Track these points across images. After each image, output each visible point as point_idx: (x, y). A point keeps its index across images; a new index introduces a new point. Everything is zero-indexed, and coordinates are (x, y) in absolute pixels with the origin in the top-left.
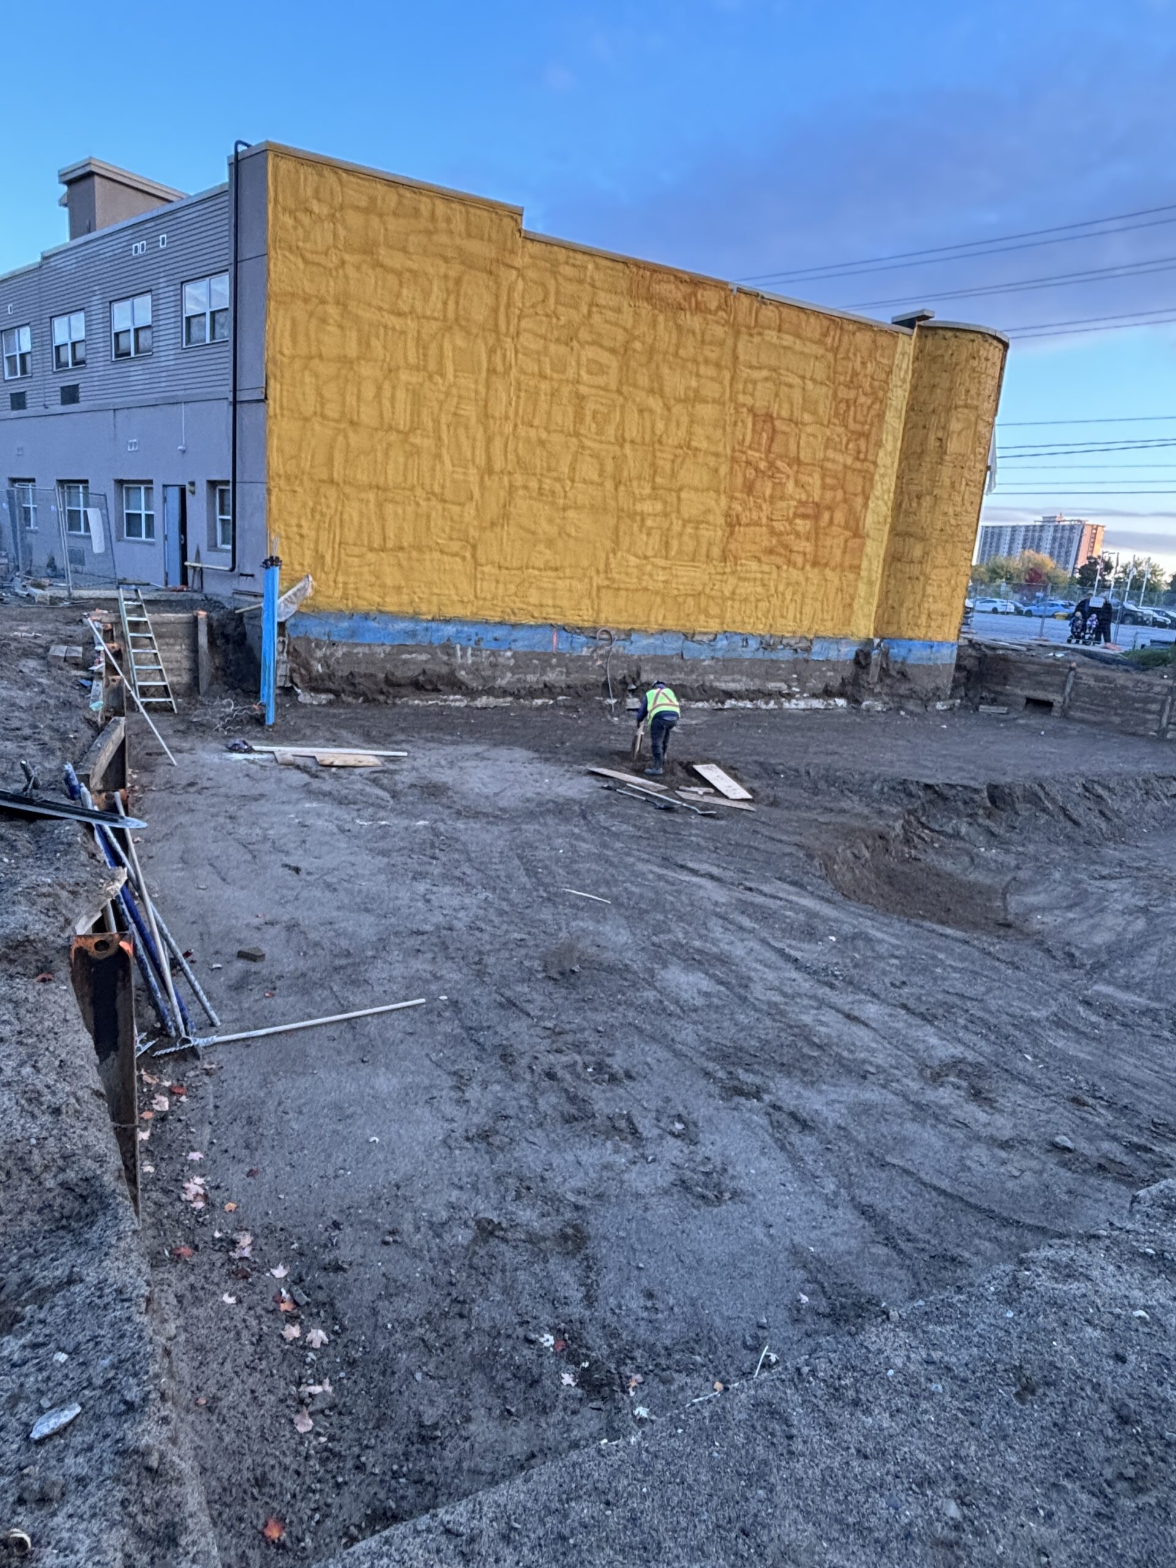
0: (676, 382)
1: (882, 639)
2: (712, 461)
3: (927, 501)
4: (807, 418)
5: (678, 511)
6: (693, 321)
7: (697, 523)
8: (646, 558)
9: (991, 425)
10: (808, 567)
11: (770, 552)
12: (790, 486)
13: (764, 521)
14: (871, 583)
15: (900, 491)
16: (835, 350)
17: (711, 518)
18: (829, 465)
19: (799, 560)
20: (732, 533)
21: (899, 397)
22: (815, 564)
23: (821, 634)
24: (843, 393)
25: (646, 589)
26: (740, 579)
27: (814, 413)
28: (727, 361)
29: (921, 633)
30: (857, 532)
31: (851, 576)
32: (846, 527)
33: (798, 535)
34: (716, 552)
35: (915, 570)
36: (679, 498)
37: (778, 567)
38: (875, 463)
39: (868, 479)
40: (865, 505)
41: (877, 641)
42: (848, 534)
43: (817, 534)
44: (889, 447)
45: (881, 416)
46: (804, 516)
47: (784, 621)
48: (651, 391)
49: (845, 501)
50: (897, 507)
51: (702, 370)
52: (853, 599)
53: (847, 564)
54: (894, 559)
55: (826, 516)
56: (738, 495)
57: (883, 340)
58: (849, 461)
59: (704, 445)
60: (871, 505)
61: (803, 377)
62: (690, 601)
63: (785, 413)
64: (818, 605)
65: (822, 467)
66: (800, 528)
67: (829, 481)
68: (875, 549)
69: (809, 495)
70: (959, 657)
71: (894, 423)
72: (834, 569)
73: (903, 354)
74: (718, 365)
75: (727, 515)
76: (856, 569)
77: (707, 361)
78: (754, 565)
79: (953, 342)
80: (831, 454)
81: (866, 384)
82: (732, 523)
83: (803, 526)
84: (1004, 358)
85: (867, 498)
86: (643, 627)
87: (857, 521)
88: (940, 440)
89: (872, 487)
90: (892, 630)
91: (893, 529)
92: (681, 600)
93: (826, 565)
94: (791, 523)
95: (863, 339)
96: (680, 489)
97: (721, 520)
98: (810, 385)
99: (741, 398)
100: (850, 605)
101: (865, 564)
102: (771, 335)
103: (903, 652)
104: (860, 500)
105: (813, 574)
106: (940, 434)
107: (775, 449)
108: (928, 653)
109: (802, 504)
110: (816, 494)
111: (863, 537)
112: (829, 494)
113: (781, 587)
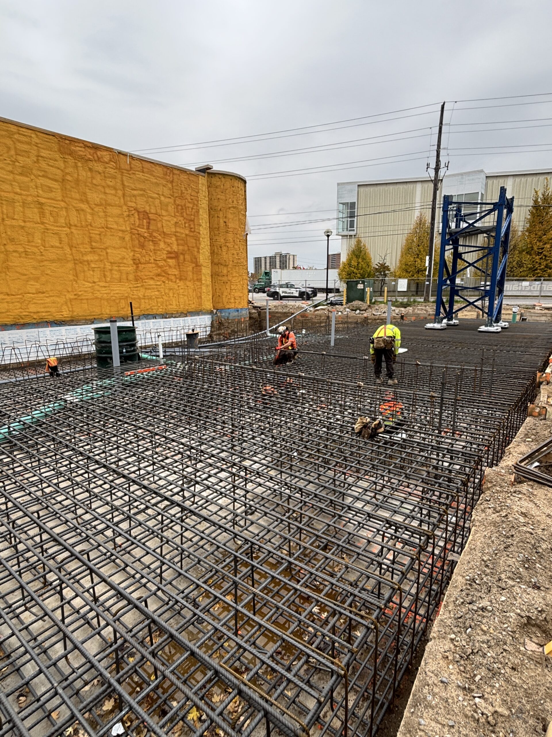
0: (94, 197)
1: (217, 310)
2: (120, 234)
3: (224, 249)
4: (164, 213)
5: (108, 259)
6: (99, 167)
7: (119, 264)
8: (94, 282)
9: (245, 216)
10: (178, 281)
11: (159, 275)
12: (162, 245)
13: (152, 261)
14: (207, 286)
15: (212, 245)
16: (172, 182)
17: (125, 261)
18: (178, 234)
19: (173, 278)
20: (138, 267)
21: (204, 204)
22: (181, 279)
23: (189, 310)
24: (178, 202)
25: (97, 298)
26: (146, 289)
27: (167, 211)
28: (119, 185)
29: (232, 306)
30: (197, 265)
31: (198, 283)
32: (192, 262)
33: (170, 267)
34: (131, 277)
35: (225, 279)
36: (107, 253)
37: (164, 282)
38: (199, 233)
39: (197, 239)
40: (198, 252)
41: (215, 311)
42: (194, 265)
43: (179, 266)
44: (204, 225)
45: (198, 212)
46: (171, 258)
47: (171, 307)
49: (189, 249)
50: (212, 253)
51: (108, 191)
52: (201, 293)
53: (195, 278)
54: (214, 275)
55: (181, 257)
56: (137, 249)
57: (192, 178)
58: (187, 232)
59: (115, 226)
60: (201, 251)
61: (158, 194)
62: (123, 301)
63: (153, 211)
64: (186, 298)
65: (176, 236)
66: (171, 264)
67: (180, 242)
68: (206, 271)
69: (171, 248)
70: (249, 313)
71: (204, 216)
72: (190, 281)
73: (203, 184)
74: (115, 189)
75: (134, 260)
76: (200, 280)
77: (109, 186)
78: (152, 282)
79: (223, 179)
80: (178, 230)
81: (189, 198)
82: (137, 263)
83: (172, 262)
84: (245, 187)
85: (199, 249)
86: (100, 317)
87: (196, 259)
88: (225, 222)
89: (200, 244)
90: (220, 306)
91: (212, 262)
92: (117, 301)
93: (186, 279)
94: (165, 260)
95: (183, 177)
96: (106, 248)
97: (131, 262)
98: (162, 198)
99: (130, 204)
100: (201, 297)
101: (203, 278)
102: (140, 175)
103: (227, 314)
104: (196, 249)
105: (181, 284)
106: (225, 220)
107: (151, 227)
108: (236, 314)
109: (169, 253)
110: (175, 248)
111: (200, 266)
112: (181, 248)
113: (167, 291)
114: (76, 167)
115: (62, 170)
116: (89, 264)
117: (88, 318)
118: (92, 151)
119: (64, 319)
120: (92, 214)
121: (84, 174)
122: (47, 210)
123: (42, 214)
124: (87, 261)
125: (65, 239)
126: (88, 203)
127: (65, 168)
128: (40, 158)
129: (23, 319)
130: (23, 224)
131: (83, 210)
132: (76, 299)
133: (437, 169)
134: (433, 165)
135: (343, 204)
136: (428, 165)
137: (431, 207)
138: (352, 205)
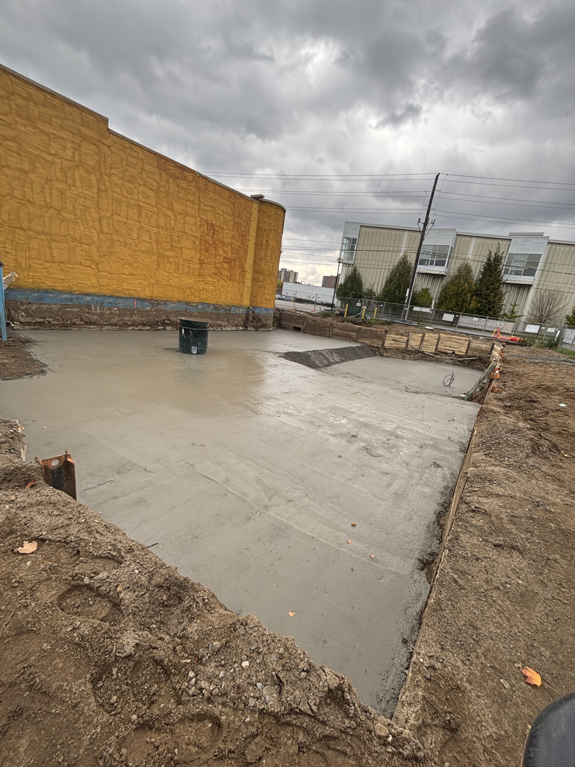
0: (178, 207)
1: (253, 307)
2: (193, 239)
3: (264, 261)
4: (225, 227)
5: (182, 256)
6: (184, 184)
7: (189, 261)
8: (170, 273)
9: (281, 237)
10: (228, 281)
11: (215, 274)
12: (221, 252)
13: (212, 263)
14: (248, 288)
15: (255, 257)
16: (234, 204)
17: (194, 260)
18: (233, 245)
19: (225, 278)
20: (202, 266)
21: (254, 224)
22: (230, 280)
23: (234, 304)
24: (237, 220)
25: (171, 285)
26: (206, 283)
27: (227, 225)
28: (196, 201)
29: (263, 305)
30: (244, 271)
31: (242, 285)
32: (240, 268)
33: (224, 269)
34: (196, 273)
35: (261, 284)
36: (182, 252)
37: (218, 280)
38: (248, 246)
39: (246, 251)
40: (245, 261)
41: (251, 308)
42: (241, 270)
43: (231, 269)
44: (252, 241)
45: (249, 230)
46: (226, 262)
47: (221, 299)
48: (169, 209)
49: (239, 258)
50: (255, 262)
51: (188, 204)
52: (243, 292)
53: (240, 281)
54: (254, 280)
55: (233, 263)
56: (203, 252)
57: (248, 203)
58: (240, 244)
59: (190, 232)
60: (247, 261)
61: (223, 212)
62: (188, 290)
63: (218, 224)
64: (232, 294)
65: (231, 246)
66: (225, 267)
67: (234, 251)
68: (249, 276)
69: (227, 255)
70: (274, 313)
71: (253, 233)
72: (237, 282)
73: (255, 209)
74: (194, 203)
75: (200, 260)
76: (243, 282)
77: (189, 200)
78: (210, 279)
79: (270, 208)
80: (234, 241)
81: (244, 218)
82: (201, 262)
83: (226, 266)
84: (284, 215)
85: (246, 258)
86: (171, 299)
87: (243, 265)
88: (267, 241)
89: (247, 254)
90: (255, 304)
91: (254, 270)
92: (185, 290)
93: (234, 280)
94: (221, 264)
95: (242, 201)
96: (182, 248)
97: (198, 261)
98: (226, 216)
99: (203, 217)
100: (242, 295)
101: (246, 281)
102: (212, 195)
103: (259, 312)
104: (244, 259)
105: (230, 283)
106: (267, 239)
107: (215, 237)
108: (265, 312)
109: (225, 258)
110: (230, 255)
111: (245, 272)
112: (234, 255)
113: (220, 287)
114: (168, 182)
115: (158, 183)
116: (168, 258)
117: (162, 299)
118: (181, 171)
119: (146, 297)
120: (175, 220)
121: (173, 188)
122: (144, 212)
123: (140, 215)
124: (168, 256)
125: (154, 237)
126: (173, 211)
127: (160, 181)
128: (143, 171)
129: (117, 292)
130: (125, 220)
131: (169, 216)
132: (156, 283)
133: (425, 224)
134: (423, 220)
135: (347, 238)
136: (419, 220)
137: (416, 252)
138: (355, 240)
